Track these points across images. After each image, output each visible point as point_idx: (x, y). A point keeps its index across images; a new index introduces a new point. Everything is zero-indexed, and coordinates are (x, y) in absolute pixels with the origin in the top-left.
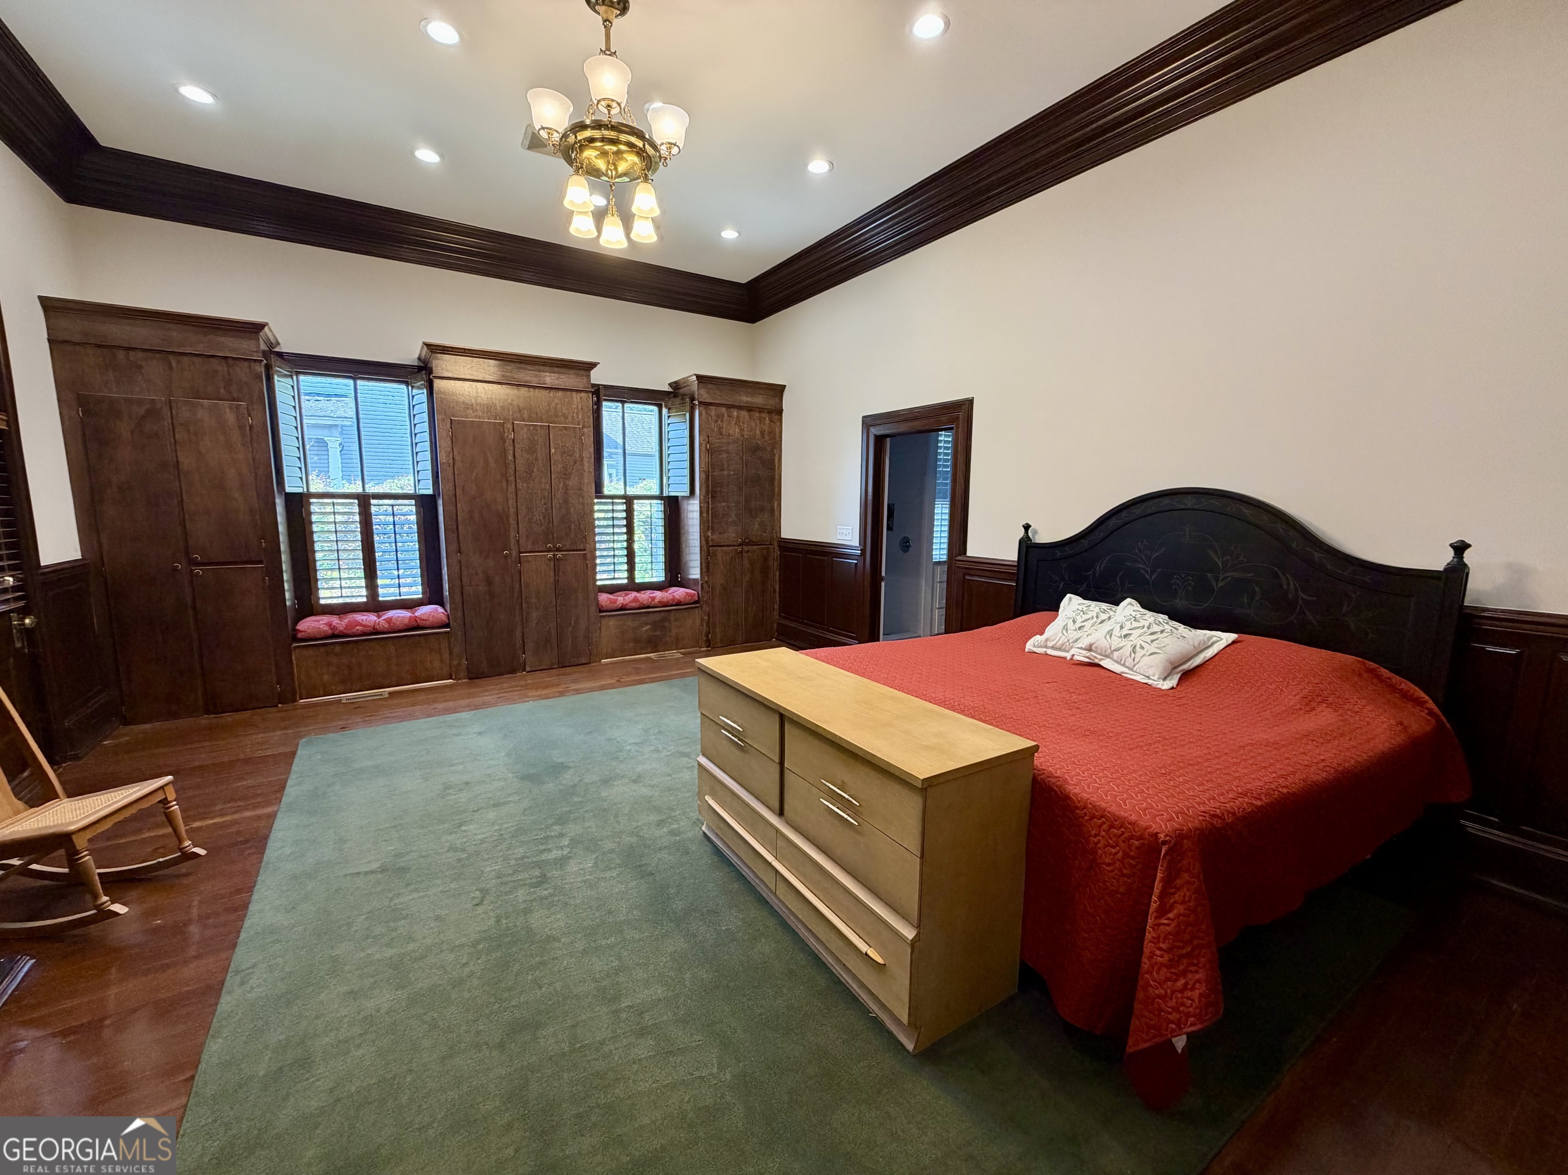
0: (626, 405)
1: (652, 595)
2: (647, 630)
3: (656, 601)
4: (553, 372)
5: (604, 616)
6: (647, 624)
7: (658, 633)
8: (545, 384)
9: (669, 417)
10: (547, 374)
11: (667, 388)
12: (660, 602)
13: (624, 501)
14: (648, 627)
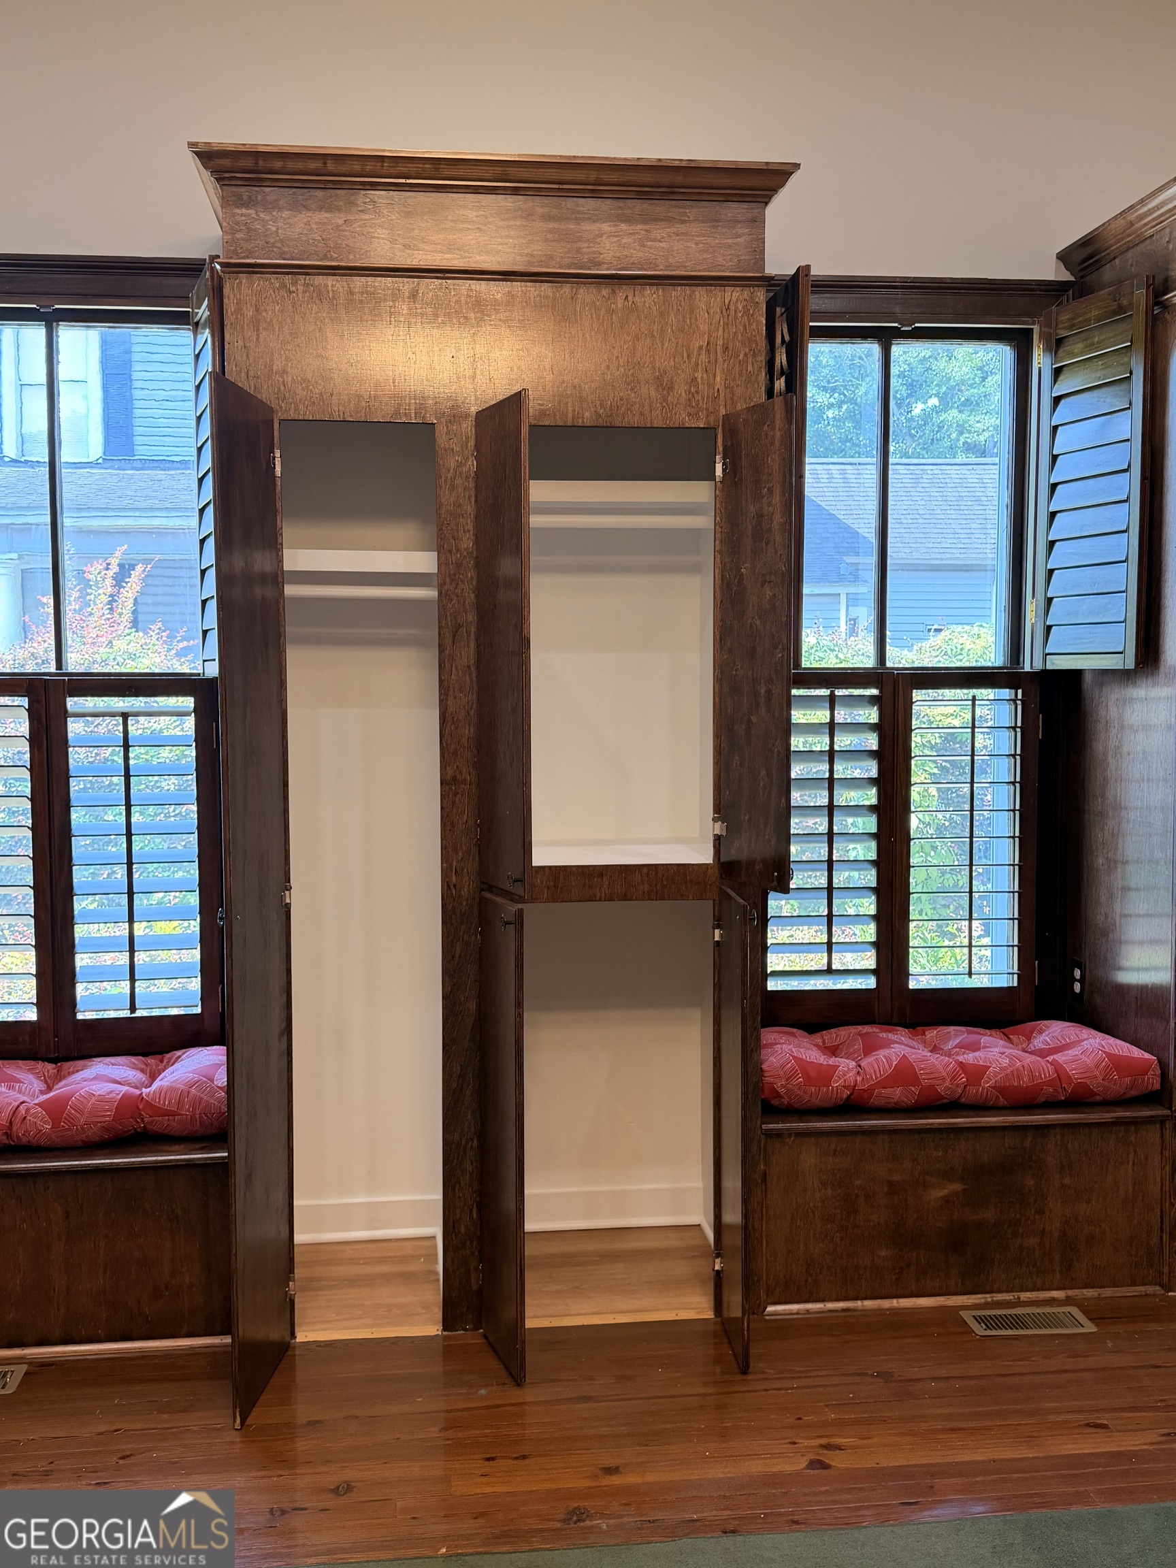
0: (899, 350)
1: (969, 1058)
2: (946, 1200)
3: (987, 1083)
4: (628, 220)
5: (779, 1135)
6: (948, 1175)
7: (989, 1214)
8: (598, 264)
9: (1057, 372)
10: (606, 227)
11: (1050, 271)
12: (1001, 1090)
13: (874, 692)
14: (956, 1187)
